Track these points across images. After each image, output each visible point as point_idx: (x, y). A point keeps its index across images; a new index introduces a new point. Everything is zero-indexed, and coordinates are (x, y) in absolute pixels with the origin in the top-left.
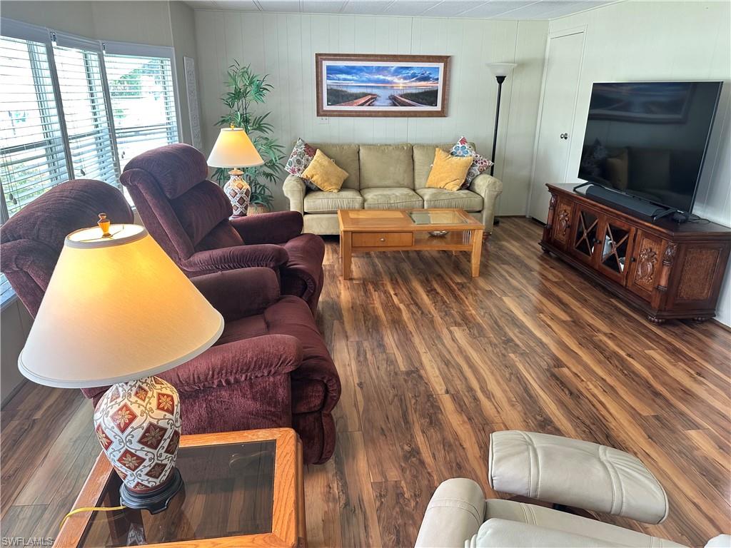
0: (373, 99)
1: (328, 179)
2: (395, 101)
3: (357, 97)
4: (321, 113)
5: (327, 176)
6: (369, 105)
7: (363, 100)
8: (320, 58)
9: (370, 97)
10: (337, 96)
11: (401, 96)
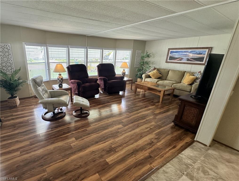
0: (182, 59)
1: (154, 76)
2: (188, 60)
3: (177, 58)
4: (167, 62)
5: (154, 75)
6: (180, 61)
7: (178, 59)
8: (169, 49)
9: (181, 58)
10: (171, 58)
11: (191, 59)
